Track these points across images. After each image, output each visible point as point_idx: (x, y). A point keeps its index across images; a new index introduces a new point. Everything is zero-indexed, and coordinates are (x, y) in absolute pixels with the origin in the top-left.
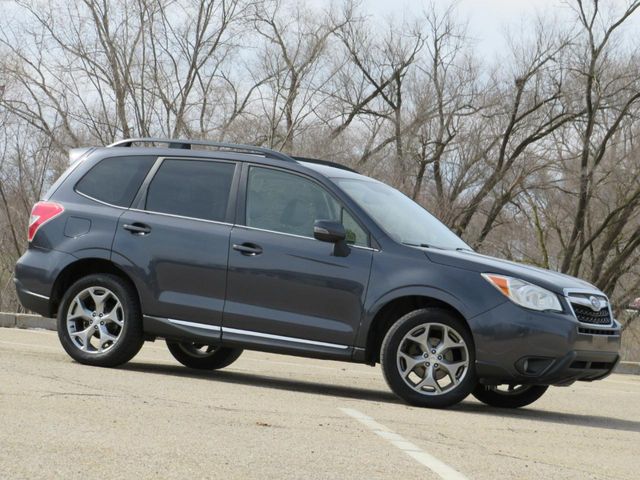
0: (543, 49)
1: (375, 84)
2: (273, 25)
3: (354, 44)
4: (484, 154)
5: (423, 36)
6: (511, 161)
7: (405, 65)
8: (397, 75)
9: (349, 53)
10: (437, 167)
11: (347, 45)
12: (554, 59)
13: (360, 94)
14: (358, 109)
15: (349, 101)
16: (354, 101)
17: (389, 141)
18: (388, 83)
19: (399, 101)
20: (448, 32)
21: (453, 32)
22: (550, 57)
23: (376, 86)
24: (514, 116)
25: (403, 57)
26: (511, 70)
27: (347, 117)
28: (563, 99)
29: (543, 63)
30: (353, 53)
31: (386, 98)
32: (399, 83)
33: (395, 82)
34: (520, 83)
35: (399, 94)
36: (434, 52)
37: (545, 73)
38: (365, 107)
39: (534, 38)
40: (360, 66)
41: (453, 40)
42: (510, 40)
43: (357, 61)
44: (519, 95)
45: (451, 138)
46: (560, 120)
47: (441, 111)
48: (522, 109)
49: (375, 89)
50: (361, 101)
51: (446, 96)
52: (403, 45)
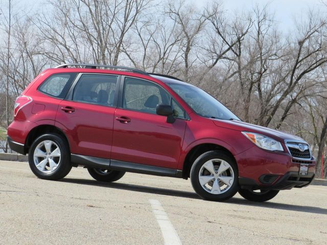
0: (312, 27)
1: (228, 44)
2: (178, 15)
3: (217, 24)
4: (284, 79)
5: (253, 20)
6: (296, 82)
7: (243, 35)
8: (239, 40)
9: (215, 29)
10: (259, 85)
11: (214, 24)
12: (318, 31)
13: (221, 49)
14: (220, 57)
15: (216, 53)
16: (218, 52)
17: (235, 73)
18: (235, 44)
19: (240, 52)
20: (264, 18)
21: (267, 18)
22: (316, 31)
23: (229, 45)
24: (297, 60)
25: (242, 30)
26: (296, 36)
27: (215, 60)
28: (322, 52)
29: (312, 33)
30: (217, 28)
31: (233, 51)
32: (240, 44)
33: (238, 43)
34: (301, 43)
35: (240, 49)
36: (258, 28)
37: (313, 38)
38: (223, 56)
39: (308, 21)
40: (221, 35)
41: (267, 22)
42: (296, 22)
43: (219, 33)
44: (300, 49)
45: (265, 70)
46: (320, 62)
47: (261, 57)
48: (300, 58)
49: (229, 47)
50: (222, 53)
51: (263, 51)
52: (242, 24)
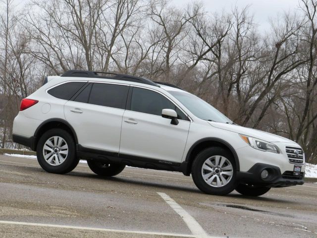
0: (289, 30)
2: (160, 16)
3: (198, 26)
4: (261, 80)
5: (232, 23)
6: (274, 83)
7: (223, 37)
8: (219, 42)
9: (196, 31)
10: (238, 86)
11: (195, 27)
12: (294, 34)
13: (202, 50)
14: (200, 58)
15: (196, 54)
16: (199, 54)
17: (215, 73)
18: (215, 45)
19: (220, 54)
20: (243, 21)
21: (246, 21)
22: (292, 33)
23: (209, 47)
24: (275, 62)
25: (222, 33)
26: (273, 39)
27: (195, 61)
28: (299, 54)
29: (289, 36)
30: (198, 31)
31: (213, 52)
32: (220, 45)
33: (218, 45)
34: (278, 45)
35: (220, 51)
36: (237, 30)
37: (289, 41)
38: (204, 57)
39: (284, 25)
40: (201, 37)
41: (246, 25)
42: (273, 25)
43: (200, 35)
44: (278, 51)
45: (244, 72)
46: (297, 64)
47: (240, 59)
48: (278, 60)
50: (202, 53)
51: (242, 52)
52: (222, 27)
